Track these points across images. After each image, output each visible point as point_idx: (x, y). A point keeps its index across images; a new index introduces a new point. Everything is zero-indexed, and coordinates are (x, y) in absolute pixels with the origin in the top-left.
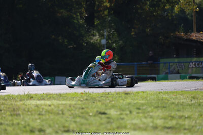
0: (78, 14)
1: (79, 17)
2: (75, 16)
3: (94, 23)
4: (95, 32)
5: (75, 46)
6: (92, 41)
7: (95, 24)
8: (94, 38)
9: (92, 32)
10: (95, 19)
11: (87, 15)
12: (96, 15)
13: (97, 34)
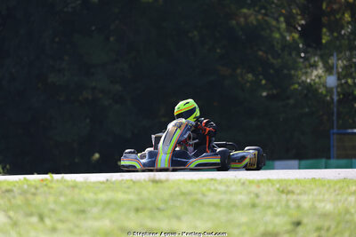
0: (282, 19)
1: (283, 26)
2: (274, 23)
3: (321, 39)
4: (316, 59)
5: (275, 92)
6: (308, 80)
7: (324, 41)
8: (315, 73)
9: (312, 60)
10: (324, 30)
11: (303, 22)
12: (325, 20)
13: (321, 64)
